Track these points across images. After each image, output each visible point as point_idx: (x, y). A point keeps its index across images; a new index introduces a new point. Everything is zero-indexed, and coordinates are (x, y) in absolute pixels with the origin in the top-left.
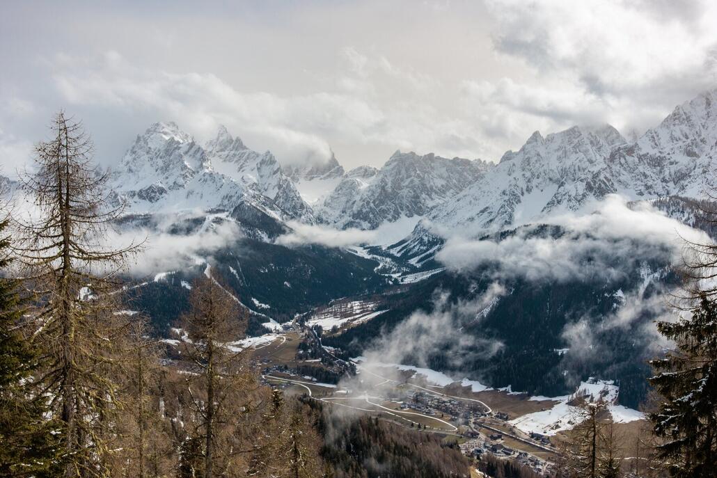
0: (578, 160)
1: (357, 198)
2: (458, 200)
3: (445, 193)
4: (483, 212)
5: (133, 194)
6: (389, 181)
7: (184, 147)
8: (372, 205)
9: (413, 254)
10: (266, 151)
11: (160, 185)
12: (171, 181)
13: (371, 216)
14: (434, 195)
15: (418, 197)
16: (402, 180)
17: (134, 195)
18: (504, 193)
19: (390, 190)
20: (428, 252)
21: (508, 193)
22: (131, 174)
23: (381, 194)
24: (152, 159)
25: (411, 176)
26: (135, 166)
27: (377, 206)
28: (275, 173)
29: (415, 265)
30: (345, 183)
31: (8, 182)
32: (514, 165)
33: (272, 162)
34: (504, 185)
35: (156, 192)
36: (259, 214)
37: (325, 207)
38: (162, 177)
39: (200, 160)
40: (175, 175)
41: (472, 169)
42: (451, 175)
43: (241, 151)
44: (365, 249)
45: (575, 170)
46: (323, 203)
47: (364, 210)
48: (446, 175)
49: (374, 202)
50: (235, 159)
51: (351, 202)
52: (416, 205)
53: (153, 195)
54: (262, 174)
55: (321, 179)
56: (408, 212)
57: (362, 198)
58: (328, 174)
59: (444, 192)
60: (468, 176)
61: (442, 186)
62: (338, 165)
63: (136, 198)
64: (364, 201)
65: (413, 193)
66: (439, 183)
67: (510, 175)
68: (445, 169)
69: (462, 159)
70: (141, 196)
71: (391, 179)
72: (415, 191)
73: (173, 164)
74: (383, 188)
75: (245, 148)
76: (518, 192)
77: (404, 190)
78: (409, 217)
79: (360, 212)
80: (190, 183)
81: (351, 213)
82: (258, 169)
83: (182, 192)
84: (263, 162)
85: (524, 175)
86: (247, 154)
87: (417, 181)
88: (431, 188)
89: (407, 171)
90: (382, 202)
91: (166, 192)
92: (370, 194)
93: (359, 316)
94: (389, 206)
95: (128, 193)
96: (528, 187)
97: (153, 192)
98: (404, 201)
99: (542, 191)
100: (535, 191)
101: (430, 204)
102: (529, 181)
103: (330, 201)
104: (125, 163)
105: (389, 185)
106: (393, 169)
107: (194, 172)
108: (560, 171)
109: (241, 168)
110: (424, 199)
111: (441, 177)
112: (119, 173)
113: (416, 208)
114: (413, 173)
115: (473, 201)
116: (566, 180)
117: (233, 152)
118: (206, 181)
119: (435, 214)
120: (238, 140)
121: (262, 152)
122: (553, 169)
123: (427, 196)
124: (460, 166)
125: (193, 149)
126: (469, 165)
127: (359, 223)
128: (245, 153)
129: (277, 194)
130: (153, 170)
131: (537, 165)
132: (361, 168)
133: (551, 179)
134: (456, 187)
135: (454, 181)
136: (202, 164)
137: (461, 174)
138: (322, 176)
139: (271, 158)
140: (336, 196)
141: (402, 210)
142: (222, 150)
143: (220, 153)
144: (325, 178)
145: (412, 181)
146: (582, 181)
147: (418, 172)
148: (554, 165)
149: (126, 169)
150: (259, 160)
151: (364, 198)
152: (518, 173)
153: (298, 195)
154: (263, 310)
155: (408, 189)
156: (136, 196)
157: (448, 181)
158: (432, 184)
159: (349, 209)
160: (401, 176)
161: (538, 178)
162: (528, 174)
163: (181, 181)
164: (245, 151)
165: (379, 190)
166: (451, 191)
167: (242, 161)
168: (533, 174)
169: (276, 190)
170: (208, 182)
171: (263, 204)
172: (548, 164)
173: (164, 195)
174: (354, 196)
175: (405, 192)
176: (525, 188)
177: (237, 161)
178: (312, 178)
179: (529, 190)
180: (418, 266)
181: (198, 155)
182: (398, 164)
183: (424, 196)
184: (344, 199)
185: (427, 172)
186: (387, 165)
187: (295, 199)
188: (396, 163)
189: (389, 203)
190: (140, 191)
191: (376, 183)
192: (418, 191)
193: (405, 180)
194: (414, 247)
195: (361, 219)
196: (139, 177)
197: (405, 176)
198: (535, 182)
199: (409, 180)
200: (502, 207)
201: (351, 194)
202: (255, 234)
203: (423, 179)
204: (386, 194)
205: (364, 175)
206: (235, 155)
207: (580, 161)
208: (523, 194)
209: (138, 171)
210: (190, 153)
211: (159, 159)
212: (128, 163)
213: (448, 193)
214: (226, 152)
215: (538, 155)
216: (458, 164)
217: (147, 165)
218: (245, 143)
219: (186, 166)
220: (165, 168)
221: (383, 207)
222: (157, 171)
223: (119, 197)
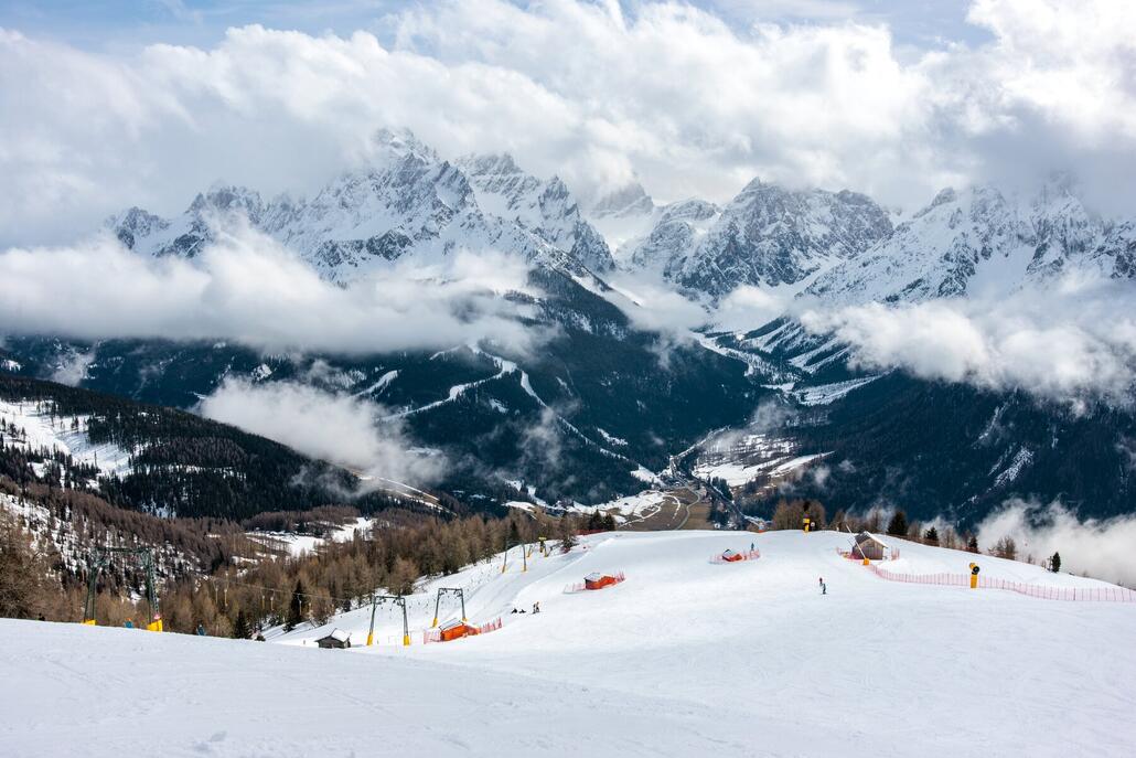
0: (1069, 209)
1: (689, 253)
2: (864, 265)
3: (828, 249)
4: (912, 286)
5: (359, 246)
6: (742, 226)
7: (434, 171)
8: (714, 265)
9: (794, 349)
10: (552, 175)
11: (402, 232)
12: (417, 225)
13: (713, 282)
14: (811, 251)
15: (786, 254)
16: (762, 226)
17: (361, 247)
18: (947, 257)
19: (743, 242)
20: (823, 348)
21: (953, 257)
22: (345, 211)
23: (729, 247)
24: (378, 187)
25: (776, 220)
26: (351, 197)
27: (722, 267)
28: (569, 212)
29: (804, 369)
30: (667, 228)
31: (146, 218)
32: (959, 211)
33: (563, 194)
34: (946, 245)
35: (395, 244)
36: (570, 285)
37: (635, 266)
38: (401, 219)
39: (460, 191)
40: (423, 214)
41: (871, 209)
42: (838, 219)
43: (512, 176)
44: (708, 336)
45: (1064, 226)
46: (630, 257)
47: (703, 274)
48: (830, 219)
49: (717, 261)
50: (502, 188)
51: (679, 259)
52: (783, 266)
53: (390, 247)
54: (546, 214)
55: (617, 216)
56: (770, 278)
57: (697, 254)
58: (627, 208)
59: (826, 247)
60: (864, 221)
61: (824, 236)
62: (644, 194)
63: (365, 252)
64: (701, 258)
65: (779, 247)
66: (819, 231)
67: (952, 227)
68: (829, 208)
69: (854, 194)
70: (371, 249)
71: (744, 223)
72: (782, 245)
73: (418, 198)
74: (732, 239)
75: (517, 170)
76: (970, 257)
77: (764, 243)
78: (771, 285)
79: (695, 276)
80: (448, 230)
81: (680, 277)
82: (542, 205)
83: (436, 244)
84: (548, 194)
85: (976, 228)
86: (521, 182)
87: (785, 228)
88: (807, 240)
89: (770, 210)
90: (730, 261)
91: (411, 243)
92: (710, 247)
93: (773, 462)
94: (741, 266)
95: (352, 243)
96: (984, 248)
97: (391, 242)
98: (765, 260)
99: (1007, 255)
100: (995, 254)
101: (805, 265)
102: (986, 239)
103: (643, 255)
104: (333, 192)
105: (742, 233)
106: (747, 208)
107: (451, 212)
108: (1035, 223)
109: (513, 203)
110: (796, 258)
111: (821, 221)
112: (326, 208)
113: (784, 272)
114: (779, 216)
115: (892, 268)
116: (1050, 240)
117: (499, 176)
118: (472, 226)
119: (824, 285)
120: (508, 158)
121: (546, 178)
122: (1025, 220)
123: (801, 253)
124: (849, 204)
125: (447, 173)
126: (866, 203)
127: (694, 294)
128: (516, 179)
129: (574, 246)
130: (381, 205)
131: (998, 213)
132: (692, 204)
133: (1020, 237)
134: (847, 239)
135: (843, 228)
136: (463, 199)
137: (852, 217)
138: (618, 213)
139: (561, 187)
140: (653, 249)
141: (761, 274)
142: (480, 173)
143: (478, 178)
144: (623, 216)
145: (778, 229)
146: (1109, 253)
147: (787, 214)
148: (1026, 216)
149: (337, 202)
150: (541, 190)
151: (701, 253)
152: (966, 225)
153: (606, 250)
154: (620, 449)
155: (772, 241)
156: (365, 249)
157: (833, 229)
158: (808, 233)
159: (674, 270)
160: (760, 220)
161: (1000, 235)
162: (984, 228)
163: (433, 226)
164: (518, 175)
165: (726, 242)
166: (839, 244)
167: (514, 193)
168: (991, 228)
169: (572, 241)
170: (477, 228)
171: (567, 266)
172: (1015, 212)
173: (407, 247)
174: (683, 250)
175: (766, 245)
176: (979, 250)
177: (505, 192)
178: (603, 215)
179: (986, 254)
180: (811, 370)
181: (456, 184)
182: (756, 201)
183: (795, 252)
184: (666, 253)
185: (801, 213)
186: (739, 200)
187: (603, 255)
188: (752, 198)
189: (742, 262)
190: (371, 241)
191: (721, 230)
192: (788, 245)
193: (767, 225)
194: (794, 337)
195: (696, 286)
196: (359, 215)
197: (767, 219)
198: (995, 241)
199: (774, 225)
200: (946, 281)
201: (678, 245)
202: (569, 318)
203: (794, 224)
204: (736, 248)
205: (697, 215)
206: (501, 181)
207: (1073, 211)
208: (976, 260)
209: (357, 206)
210: (443, 180)
211: (389, 188)
212: (339, 192)
213: (832, 249)
214: (487, 177)
215: (1000, 197)
216: (848, 202)
217: (372, 198)
218: (517, 163)
219: (440, 202)
220: (405, 204)
221: (732, 269)
222: (388, 207)
223: (338, 250)
